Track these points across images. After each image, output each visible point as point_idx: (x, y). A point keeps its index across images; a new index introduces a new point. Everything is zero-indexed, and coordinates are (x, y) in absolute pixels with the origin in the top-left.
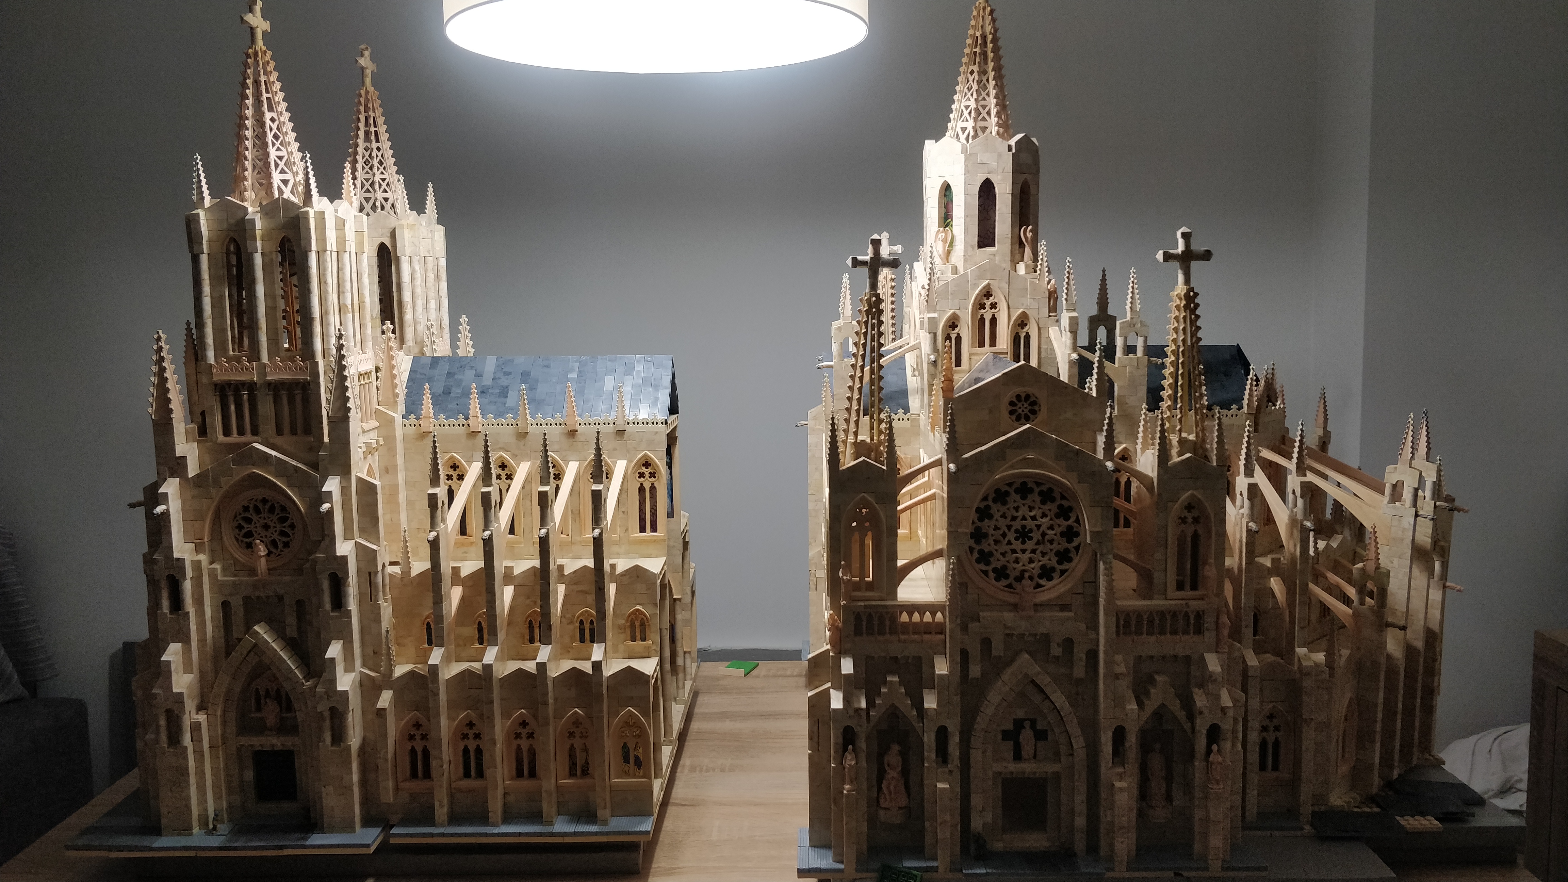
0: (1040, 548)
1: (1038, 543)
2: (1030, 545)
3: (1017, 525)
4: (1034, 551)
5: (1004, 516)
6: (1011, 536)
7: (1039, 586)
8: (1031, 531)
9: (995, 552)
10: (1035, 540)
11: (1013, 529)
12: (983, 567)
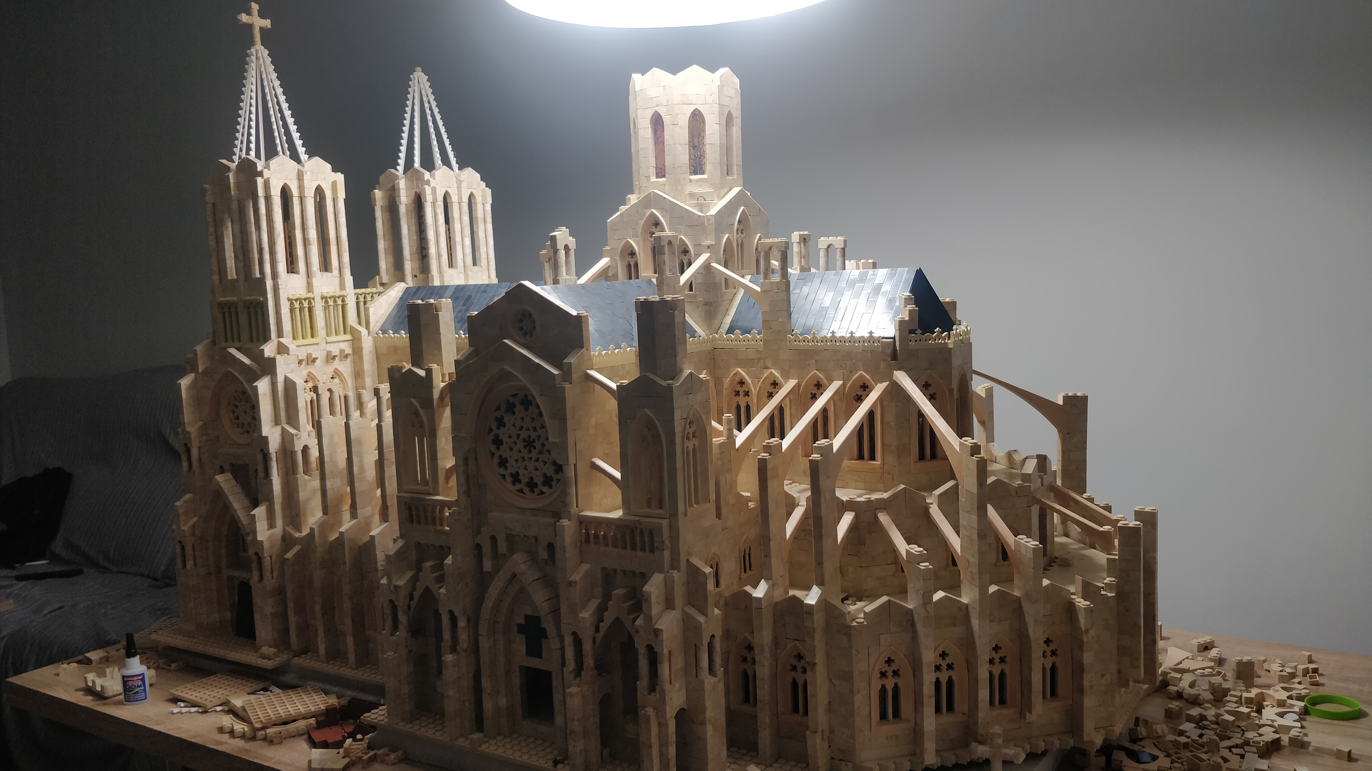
0: (542, 457)
1: (540, 453)
2: (534, 454)
3: (524, 434)
4: (537, 460)
5: (514, 425)
6: (520, 445)
7: (542, 493)
8: (534, 441)
9: (509, 459)
10: (537, 450)
11: (521, 438)
12: (502, 471)
